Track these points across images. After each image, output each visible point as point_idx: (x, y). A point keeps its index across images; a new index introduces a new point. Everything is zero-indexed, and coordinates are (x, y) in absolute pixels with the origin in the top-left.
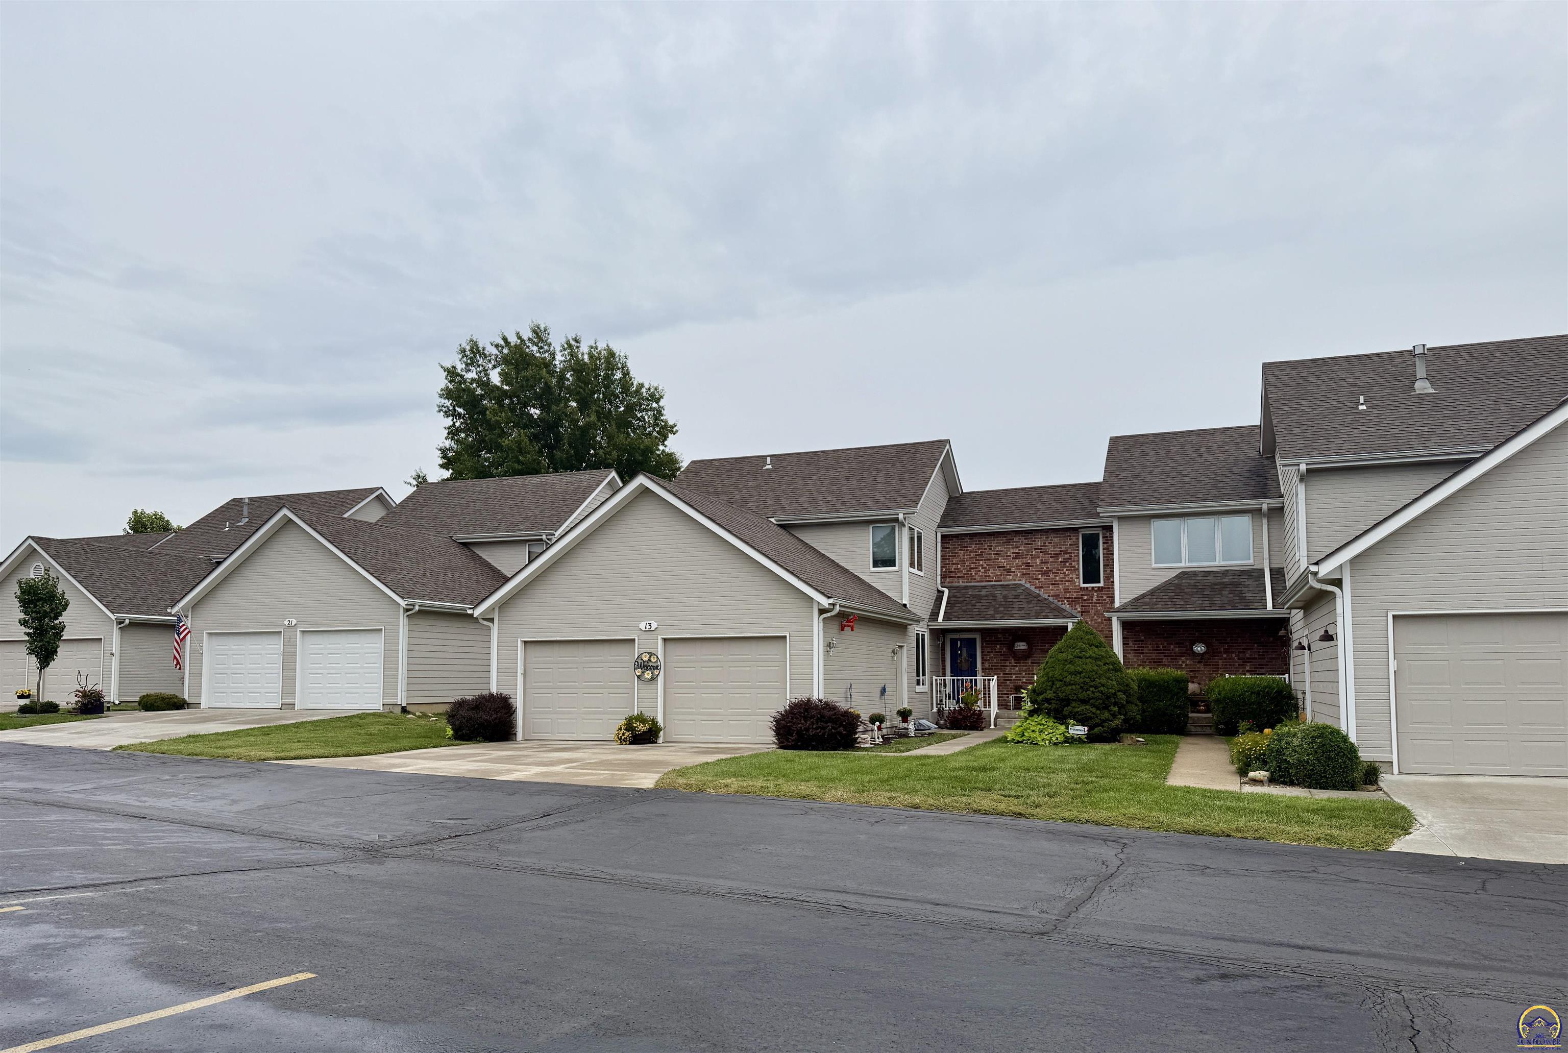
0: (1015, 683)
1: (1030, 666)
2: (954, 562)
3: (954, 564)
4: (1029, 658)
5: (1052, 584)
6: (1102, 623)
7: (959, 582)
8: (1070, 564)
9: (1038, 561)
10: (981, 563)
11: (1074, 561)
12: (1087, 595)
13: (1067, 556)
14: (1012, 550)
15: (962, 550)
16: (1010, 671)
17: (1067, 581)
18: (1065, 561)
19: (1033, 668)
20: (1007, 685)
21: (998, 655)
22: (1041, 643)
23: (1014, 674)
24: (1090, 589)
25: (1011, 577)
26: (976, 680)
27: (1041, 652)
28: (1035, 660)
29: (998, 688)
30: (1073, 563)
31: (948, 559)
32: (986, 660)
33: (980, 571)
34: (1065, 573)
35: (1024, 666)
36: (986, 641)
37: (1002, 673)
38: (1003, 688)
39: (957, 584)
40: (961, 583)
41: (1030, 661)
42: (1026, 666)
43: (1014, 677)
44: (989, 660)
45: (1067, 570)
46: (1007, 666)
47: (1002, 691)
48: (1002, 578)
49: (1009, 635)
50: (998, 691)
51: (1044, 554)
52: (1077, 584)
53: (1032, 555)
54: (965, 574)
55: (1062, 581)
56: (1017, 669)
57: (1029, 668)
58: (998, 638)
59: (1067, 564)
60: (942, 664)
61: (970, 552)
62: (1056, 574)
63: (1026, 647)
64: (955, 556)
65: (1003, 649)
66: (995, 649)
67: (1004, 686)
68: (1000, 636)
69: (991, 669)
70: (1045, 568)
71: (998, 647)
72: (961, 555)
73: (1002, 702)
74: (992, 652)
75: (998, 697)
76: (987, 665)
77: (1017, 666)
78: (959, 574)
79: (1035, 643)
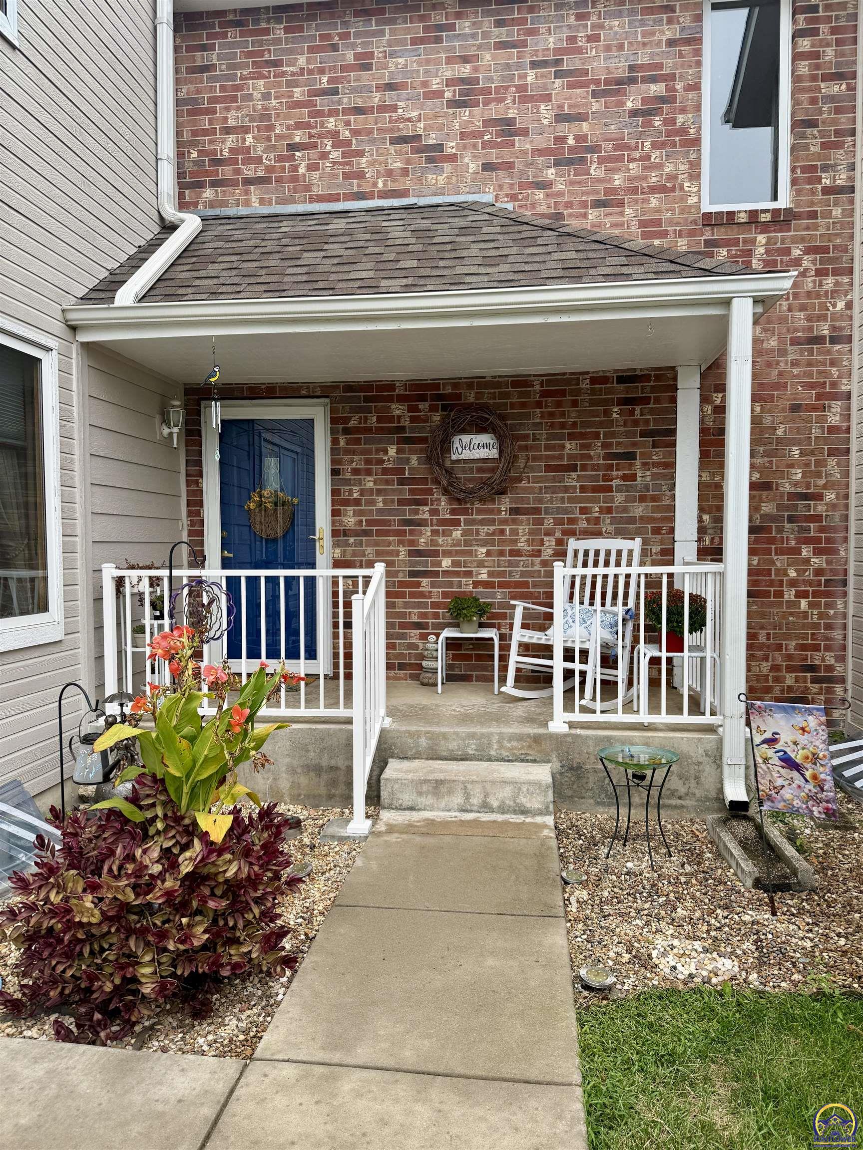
0: (451, 584)
1: (504, 522)
2: (231, 122)
3: (228, 131)
4: (503, 492)
5: (598, 204)
6: (783, 352)
7: (247, 203)
8: (666, 122)
9: (546, 112)
10: (331, 123)
11: (683, 111)
12: (727, 243)
13: (656, 89)
14: (448, 72)
15: (261, 76)
16: (433, 542)
17: (654, 189)
18: (645, 113)
19: (514, 532)
20: (422, 595)
21: (387, 482)
22: (550, 437)
23: (447, 554)
24: (743, 218)
25: (442, 179)
26: (311, 582)
27: (548, 468)
28: (522, 500)
29: (389, 605)
30: (680, 119)
31: (207, 111)
32: (346, 503)
33: (324, 156)
34: (647, 157)
35: (482, 522)
36: (346, 431)
37: (403, 550)
38: (406, 605)
39: (243, 211)
40: (256, 204)
41: (505, 504)
42: (492, 522)
43: (446, 563)
44: (357, 502)
45: (654, 146)
46: (422, 523)
47: (403, 615)
48: (407, 183)
49: (433, 409)
50: (388, 615)
51: (571, 86)
52: (692, 200)
53: (522, 88)
54: (270, 169)
55: (634, 190)
56: (457, 534)
57: (502, 532)
58: (391, 419)
59: (657, 122)
60: (190, 514)
61: (290, 84)
62: (611, 162)
63: (493, 453)
64: (234, 99)
65: (408, 461)
66: (382, 462)
67: (412, 595)
68: (398, 409)
69: (366, 533)
70: (571, 141)
71: (392, 451)
72: (257, 95)
73: (402, 656)
74: (369, 473)
75: (388, 636)
76: (350, 520)
77: (457, 523)
78: (248, 171)
79: (526, 437)
